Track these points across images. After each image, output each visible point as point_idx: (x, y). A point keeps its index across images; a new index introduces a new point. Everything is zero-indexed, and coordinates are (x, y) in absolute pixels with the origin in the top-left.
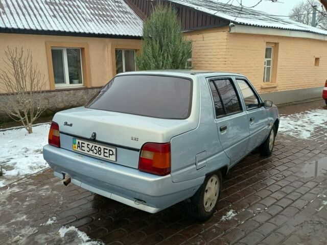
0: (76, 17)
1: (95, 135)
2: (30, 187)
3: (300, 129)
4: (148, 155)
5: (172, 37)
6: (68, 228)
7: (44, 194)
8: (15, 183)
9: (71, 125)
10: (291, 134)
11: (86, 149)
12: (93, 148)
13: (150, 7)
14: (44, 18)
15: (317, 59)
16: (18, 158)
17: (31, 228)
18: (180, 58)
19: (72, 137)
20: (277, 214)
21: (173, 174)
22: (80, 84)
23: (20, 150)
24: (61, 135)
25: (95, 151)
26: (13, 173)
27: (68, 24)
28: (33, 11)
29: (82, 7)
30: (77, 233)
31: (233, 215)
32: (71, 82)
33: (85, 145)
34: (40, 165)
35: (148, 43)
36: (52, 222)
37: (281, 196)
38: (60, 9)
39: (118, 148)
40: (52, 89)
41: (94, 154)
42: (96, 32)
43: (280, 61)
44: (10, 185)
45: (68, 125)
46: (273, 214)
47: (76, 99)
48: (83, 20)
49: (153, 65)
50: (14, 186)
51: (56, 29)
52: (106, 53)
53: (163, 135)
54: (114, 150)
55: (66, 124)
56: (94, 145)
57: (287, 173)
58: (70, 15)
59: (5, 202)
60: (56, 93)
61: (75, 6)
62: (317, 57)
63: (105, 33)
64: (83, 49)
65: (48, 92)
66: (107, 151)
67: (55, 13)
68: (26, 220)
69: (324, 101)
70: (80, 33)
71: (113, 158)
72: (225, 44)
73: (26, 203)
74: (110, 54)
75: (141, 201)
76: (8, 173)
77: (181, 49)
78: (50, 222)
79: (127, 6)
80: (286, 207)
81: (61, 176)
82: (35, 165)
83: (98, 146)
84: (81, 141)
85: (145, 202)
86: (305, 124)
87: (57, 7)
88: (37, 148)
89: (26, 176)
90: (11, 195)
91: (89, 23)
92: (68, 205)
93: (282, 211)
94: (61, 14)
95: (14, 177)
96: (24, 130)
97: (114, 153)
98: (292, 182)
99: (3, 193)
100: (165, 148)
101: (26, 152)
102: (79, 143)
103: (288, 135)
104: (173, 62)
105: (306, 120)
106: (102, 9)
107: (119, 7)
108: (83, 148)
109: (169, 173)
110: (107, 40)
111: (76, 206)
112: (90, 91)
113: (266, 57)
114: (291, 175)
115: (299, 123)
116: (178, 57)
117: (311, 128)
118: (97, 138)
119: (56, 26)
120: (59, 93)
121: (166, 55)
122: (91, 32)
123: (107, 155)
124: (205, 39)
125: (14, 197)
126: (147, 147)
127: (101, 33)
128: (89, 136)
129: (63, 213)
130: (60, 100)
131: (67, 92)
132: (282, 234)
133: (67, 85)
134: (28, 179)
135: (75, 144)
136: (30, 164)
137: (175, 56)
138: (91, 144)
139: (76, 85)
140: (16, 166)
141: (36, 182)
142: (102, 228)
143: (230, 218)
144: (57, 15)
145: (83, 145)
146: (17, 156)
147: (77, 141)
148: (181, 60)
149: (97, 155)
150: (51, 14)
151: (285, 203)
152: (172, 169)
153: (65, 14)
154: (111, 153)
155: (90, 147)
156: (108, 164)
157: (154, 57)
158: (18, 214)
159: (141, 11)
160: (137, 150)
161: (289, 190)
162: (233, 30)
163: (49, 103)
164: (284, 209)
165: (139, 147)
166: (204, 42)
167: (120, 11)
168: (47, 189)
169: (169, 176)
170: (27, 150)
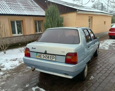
0: (19, 9)
1: (46, 51)
2: (14, 74)
3: (104, 46)
4: (69, 57)
5: (57, 15)
6: (35, 87)
7: (20, 76)
8: (7, 73)
9: (35, 48)
10: (102, 48)
11: (42, 57)
12: (46, 56)
13: (46, 5)
14: (7, 10)
15: (105, 22)
16: (5, 63)
17: (20, 89)
18: (60, 23)
19: (36, 53)
20: (108, 76)
21: (78, 64)
22: (22, 34)
23: (4, 60)
24: (31, 52)
25: (46, 57)
26: (5, 69)
27: (16, 11)
28: (2, 7)
29: (21, 5)
30: (39, 89)
31: (93, 77)
32: (18, 34)
33: (42, 56)
34: (14, 65)
35: (48, 18)
36: (28, 86)
37: (107, 70)
38: (12, 6)
39: (56, 56)
40: (11, 36)
41: (46, 59)
42: (27, 14)
43: (93, 23)
44: (5, 73)
45: (34, 48)
46: (107, 76)
47: (21, 40)
48: (22, 10)
49: (50, 26)
50: (7, 74)
51: (12, 13)
52: (31, 22)
53: (74, 50)
54: (55, 56)
55: (33, 48)
56: (46, 55)
57: (106, 62)
58: (17, 8)
59: (6, 80)
60: (13, 38)
61: (18, 5)
62: (105, 21)
63: (31, 15)
64: (22, 21)
65: (10, 37)
66: (52, 57)
67: (11, 7)
68: (17, 86)
69: (109, 36)
70: (21, 15)
71: (54, 59)
72: (75, 17)
73: (15, 80)
74: (32, 22)
75: (67, 74)
76: (2, 69)
77: (60, 20)
78: (27, 86)
79: (37, 4)
80: (110, 73)
81: (31, 68)
82: (12, 65)
83: (48, 55)
84: (40, 54)
85: (68, 75)
86: (105, 45)
87: (11, 5)
88: (11, 59)
89: (11, 70)
90: (7, 77)
91: (24, 11)
92: (32, 79)
93: (109, 75)
94: (13, 8)
95: (5, 71)
96: (2, 53)
97: (55, 58)
98: (108, 65)
99: (4, 77)
100: (75, 54)
101: (7, 61)
102: (39, 55)
103: (101, 49)
104: (57, 25)
105: (105, 43)
106: (28, 6)
107: (34, 5)
108: (41, 57)
109: (77, 63)
110: (31, 17)
111: (34, 79)
112: (26, 36)
113: (89, 22)
114: (107, 62)
115: (103, 44)
116: (59, 23)
117: (108, 46)
118: (47, 53)
119: (12, 12)
120: (14, 38)
121: (55, 22)
122: (26, 14)
123: (52, 58)
124: (68, 16)
125: (9, 78)
126: (68, 54)
127: (29, 15)
128: (44, 52)
129: (31, 82)
130: (15, 40)
131: (17, 37)
132: (112, 82)
133: (17, 34)
134: (12, 71)
135: (37, 55)
136: (10, 65)
137: (58, 22)
138: (45, 55)
139: (20, 35)
140: (4, 66)
141: (16, 72)
142: (48, 86)
143: (93, 79)
144: (12, 8)
145: (41, 55)
146: (4, 63)
147: (38, 54)
148: (60, 24)
149: (48, 59)
150: (10, 8)
151: (109, 72)
152: (78, 62)
153: (15, 8)
154: (53, 57)
155: (44, 56)
156: (53, 62)
157: (50, 23)
158: (13, 84)
159: (42, 6)
160: (65, 56)
161: (108, 67)
162: (78, 13)
163: (10, 42)
164: (109, 74)
165: (65, 55)
166: (67, 17)
167: (35, 6)
168: (21, 74)
169: (77, 64)
170: (7, 60)
